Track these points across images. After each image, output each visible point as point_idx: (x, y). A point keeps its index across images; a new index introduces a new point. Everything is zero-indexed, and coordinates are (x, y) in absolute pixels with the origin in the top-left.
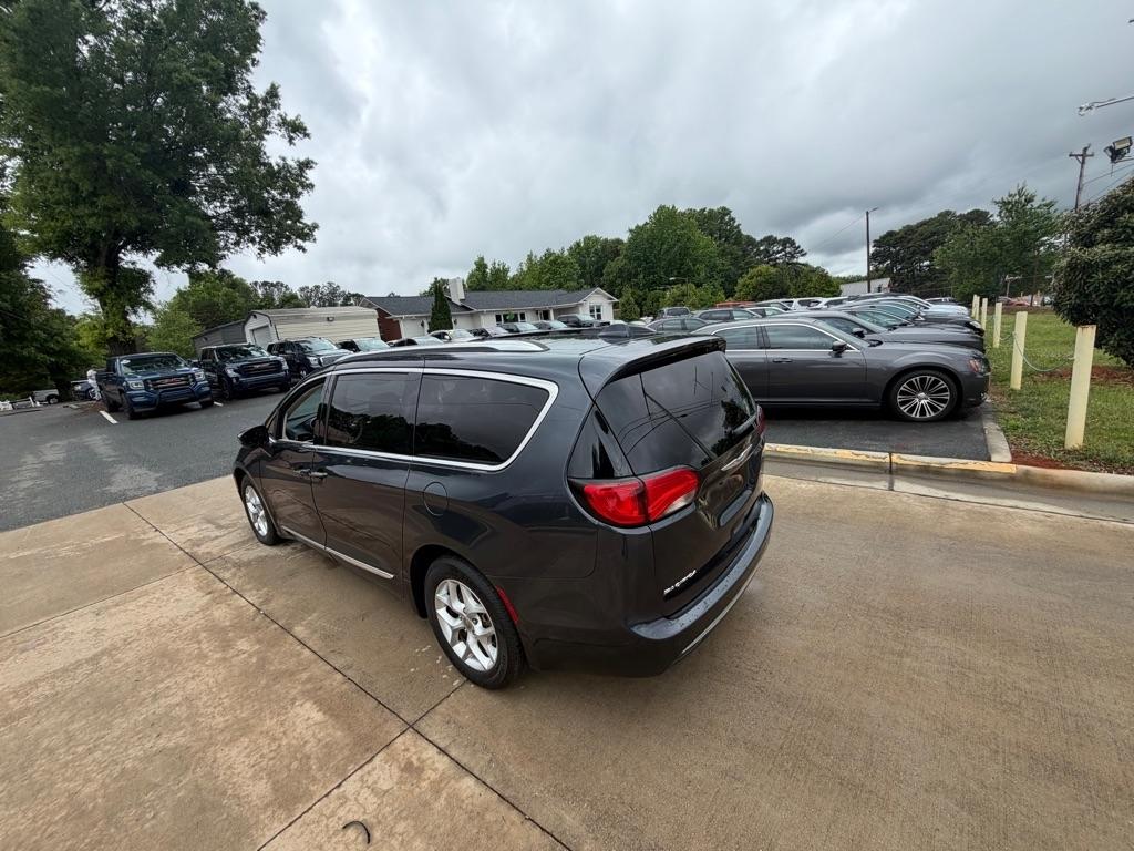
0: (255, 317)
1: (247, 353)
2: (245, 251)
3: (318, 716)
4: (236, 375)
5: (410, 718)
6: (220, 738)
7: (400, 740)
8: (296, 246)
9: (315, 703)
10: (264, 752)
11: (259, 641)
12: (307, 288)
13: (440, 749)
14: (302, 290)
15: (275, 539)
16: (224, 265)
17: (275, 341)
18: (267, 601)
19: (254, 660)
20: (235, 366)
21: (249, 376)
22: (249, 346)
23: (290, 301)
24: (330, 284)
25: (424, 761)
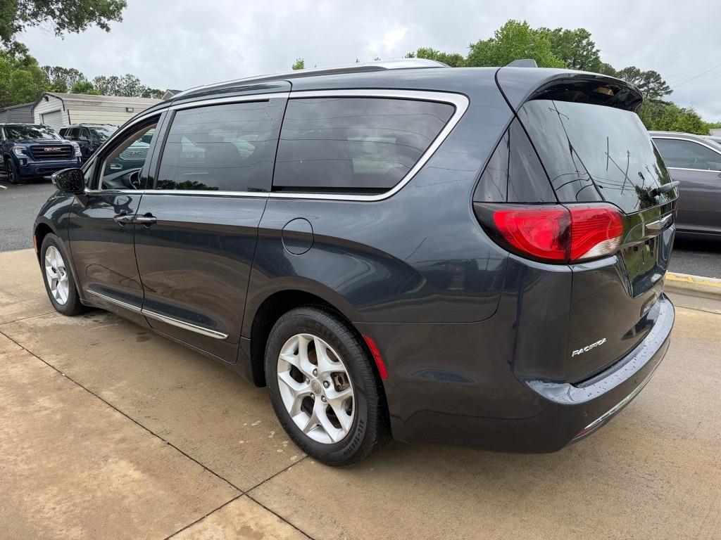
0: (47, 99)
1: (36, 134)
2: (43, 24)
3: (137, 475)
4: (25, 156)
5: (244, 486)
6: (25, 483)
7: (232, 504)
8: (99, 24)
9: (132, 462)
10: (77, 501)
11: (63, 400)
12: (104, 78)
13: (281, 518)
14: (98, 80)
15: (79, 307)
16: (18, 37)
17: (67, 126)
18: (68, 365)
19: (58, 417)
20: (24, 146)
21: (38, 159)
22: (39, 127)
23: (84, 89)
24: (129, 77)
25: (262, 528)
